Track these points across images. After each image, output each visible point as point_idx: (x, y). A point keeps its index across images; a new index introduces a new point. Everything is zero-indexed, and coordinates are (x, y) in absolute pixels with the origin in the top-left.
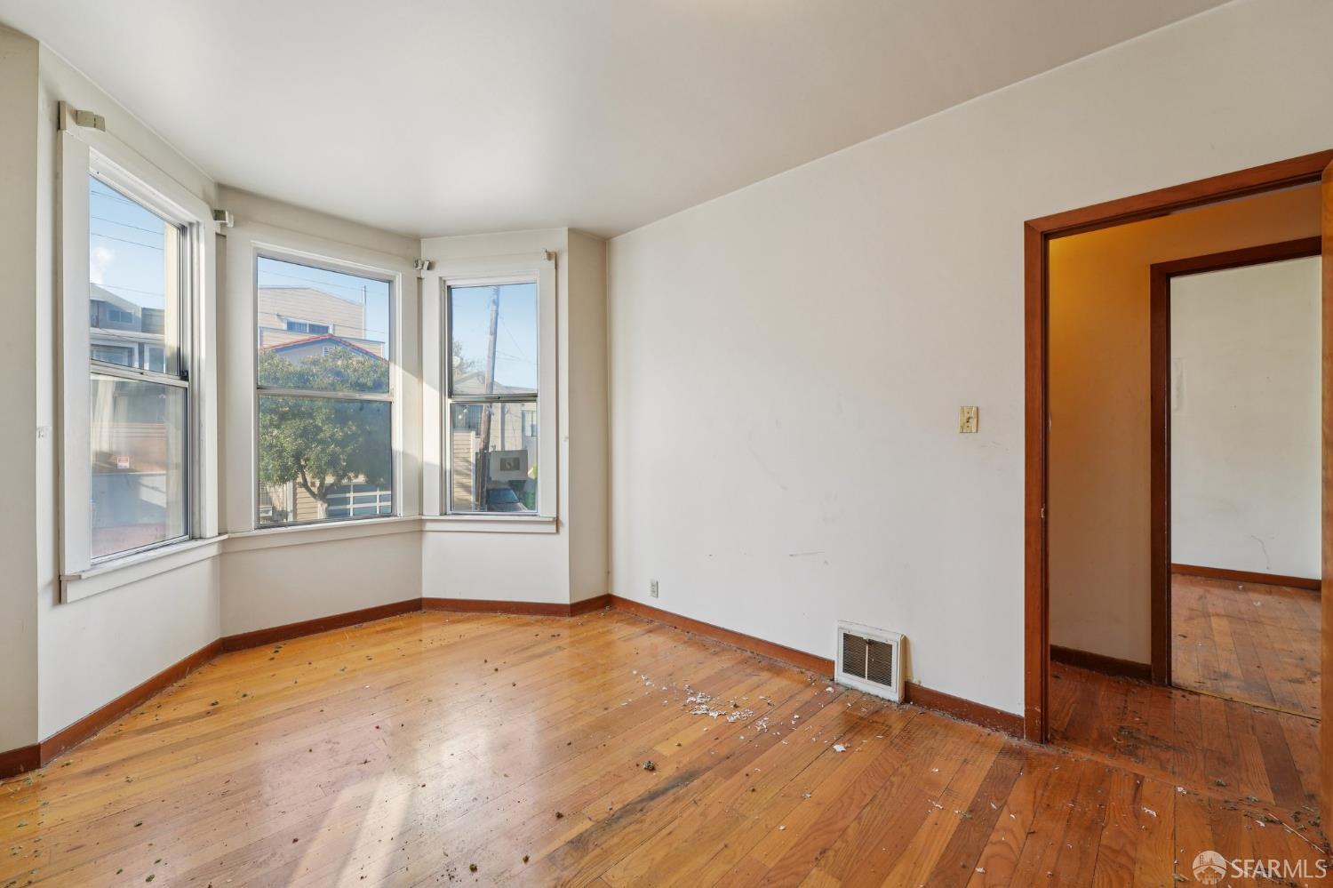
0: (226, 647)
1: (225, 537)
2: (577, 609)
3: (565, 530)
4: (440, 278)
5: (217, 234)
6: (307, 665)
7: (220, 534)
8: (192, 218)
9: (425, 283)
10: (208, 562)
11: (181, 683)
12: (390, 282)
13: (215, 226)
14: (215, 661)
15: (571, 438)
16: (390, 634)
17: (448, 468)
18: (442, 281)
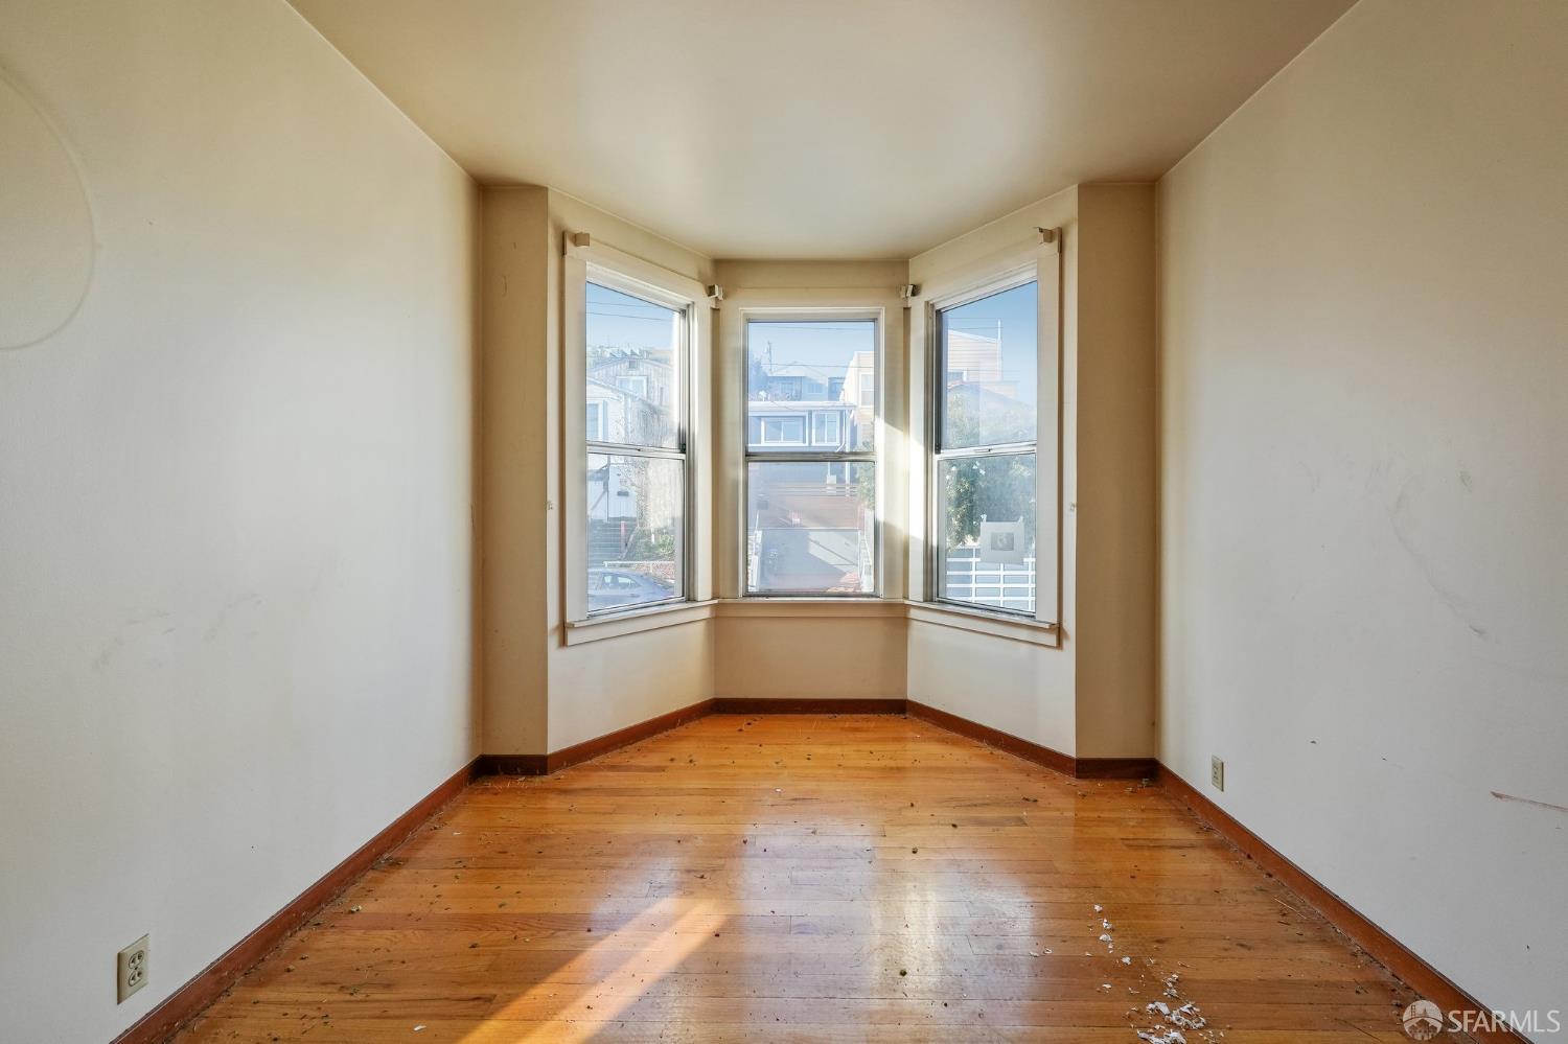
0: (719, 708)
1: (716, 601)
2: (1087, 768)
3: (1070, 645)
4: (927, 303)
5: (713, 309)
6: (758, 746)
7: (713, 599)
8: (688, 300)
9: (913, 313)
10: (702, 624)
11: (669, 732)
12: (874, 320)
13: (709, 302)
14: (703, 720)
15: (1080, 506)
16: (851, 736)
17: (935, 544)
18: (929, 305)
